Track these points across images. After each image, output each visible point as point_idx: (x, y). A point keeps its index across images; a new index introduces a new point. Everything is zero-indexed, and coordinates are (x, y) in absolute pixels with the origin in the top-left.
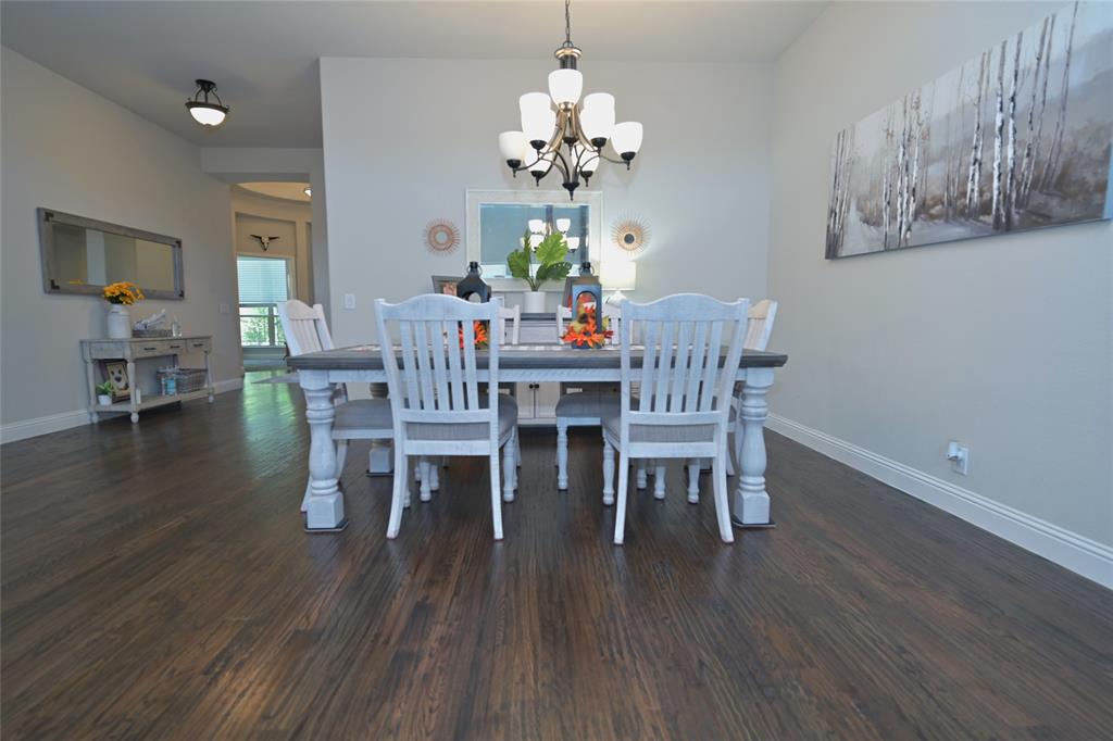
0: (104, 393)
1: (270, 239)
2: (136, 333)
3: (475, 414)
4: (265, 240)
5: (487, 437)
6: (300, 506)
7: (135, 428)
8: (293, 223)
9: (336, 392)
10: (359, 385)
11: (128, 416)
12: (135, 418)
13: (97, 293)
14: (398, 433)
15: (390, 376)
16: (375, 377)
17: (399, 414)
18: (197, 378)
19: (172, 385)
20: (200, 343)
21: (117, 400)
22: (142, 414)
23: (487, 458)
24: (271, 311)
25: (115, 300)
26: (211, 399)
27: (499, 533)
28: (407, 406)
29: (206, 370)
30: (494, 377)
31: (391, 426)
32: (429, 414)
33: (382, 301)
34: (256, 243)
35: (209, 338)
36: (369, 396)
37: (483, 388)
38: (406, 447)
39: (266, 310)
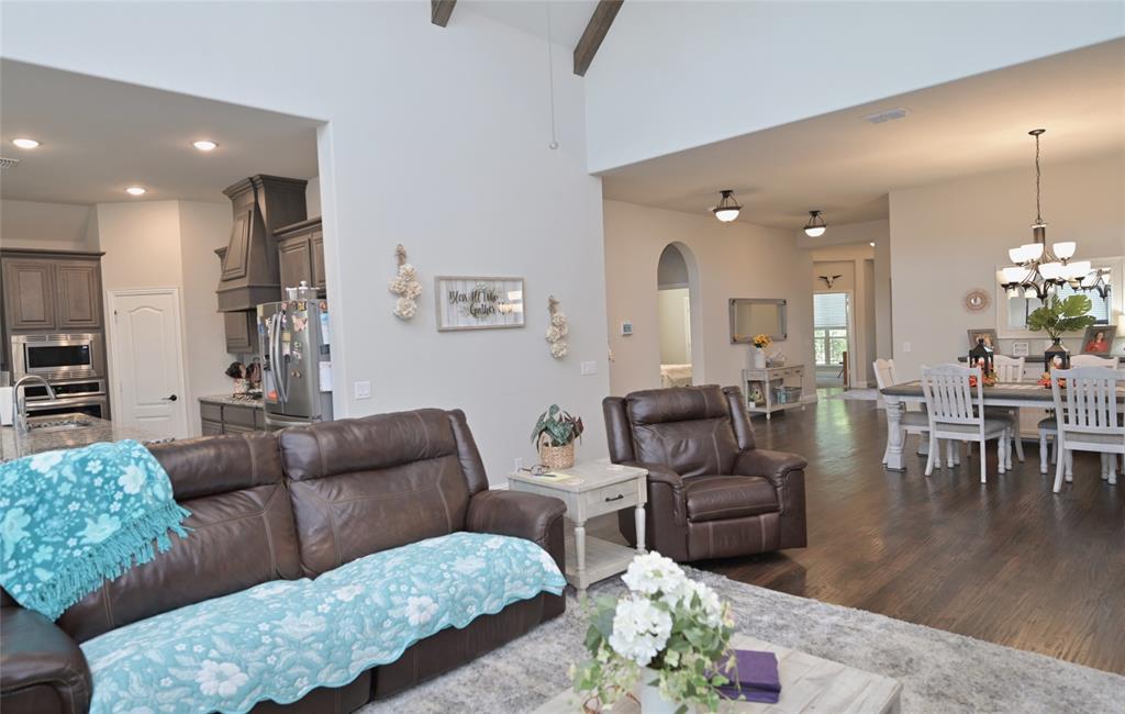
0: (752, 400)
1: (834, 278)
2: (768, 365)
3: (971, 420)
4: (830, 279)
5: (979, 432)
6: (882, 459)
7: (769, 423)
8: (853, 261)
9: (902, 406)
10: (913, 404)
11: (765, 415)
12: (768, 416)
13: (750, 342)
14: (931, 428)
15: (927, 399)
16: (920, 400)
17: (932, 418)
18: (795, 393)
19: (783, 397)
20: (798, 370)
21: (758, 405)
22: (772, 414)
23: (979, 443)
24: (827, 333)
25: (759, 345)
26: (803, 408)
27: (984, 480)
28: (936, 414)
29: (800, 388)
30: (980, 402)
31: (928, 425)
32: (947, 419)
33: (924, 367)
34: (823, 282)
35: (802, 366)
36: (919, 409)
37: (975, 407)
38: (936, 434)
39: (823, 332)
